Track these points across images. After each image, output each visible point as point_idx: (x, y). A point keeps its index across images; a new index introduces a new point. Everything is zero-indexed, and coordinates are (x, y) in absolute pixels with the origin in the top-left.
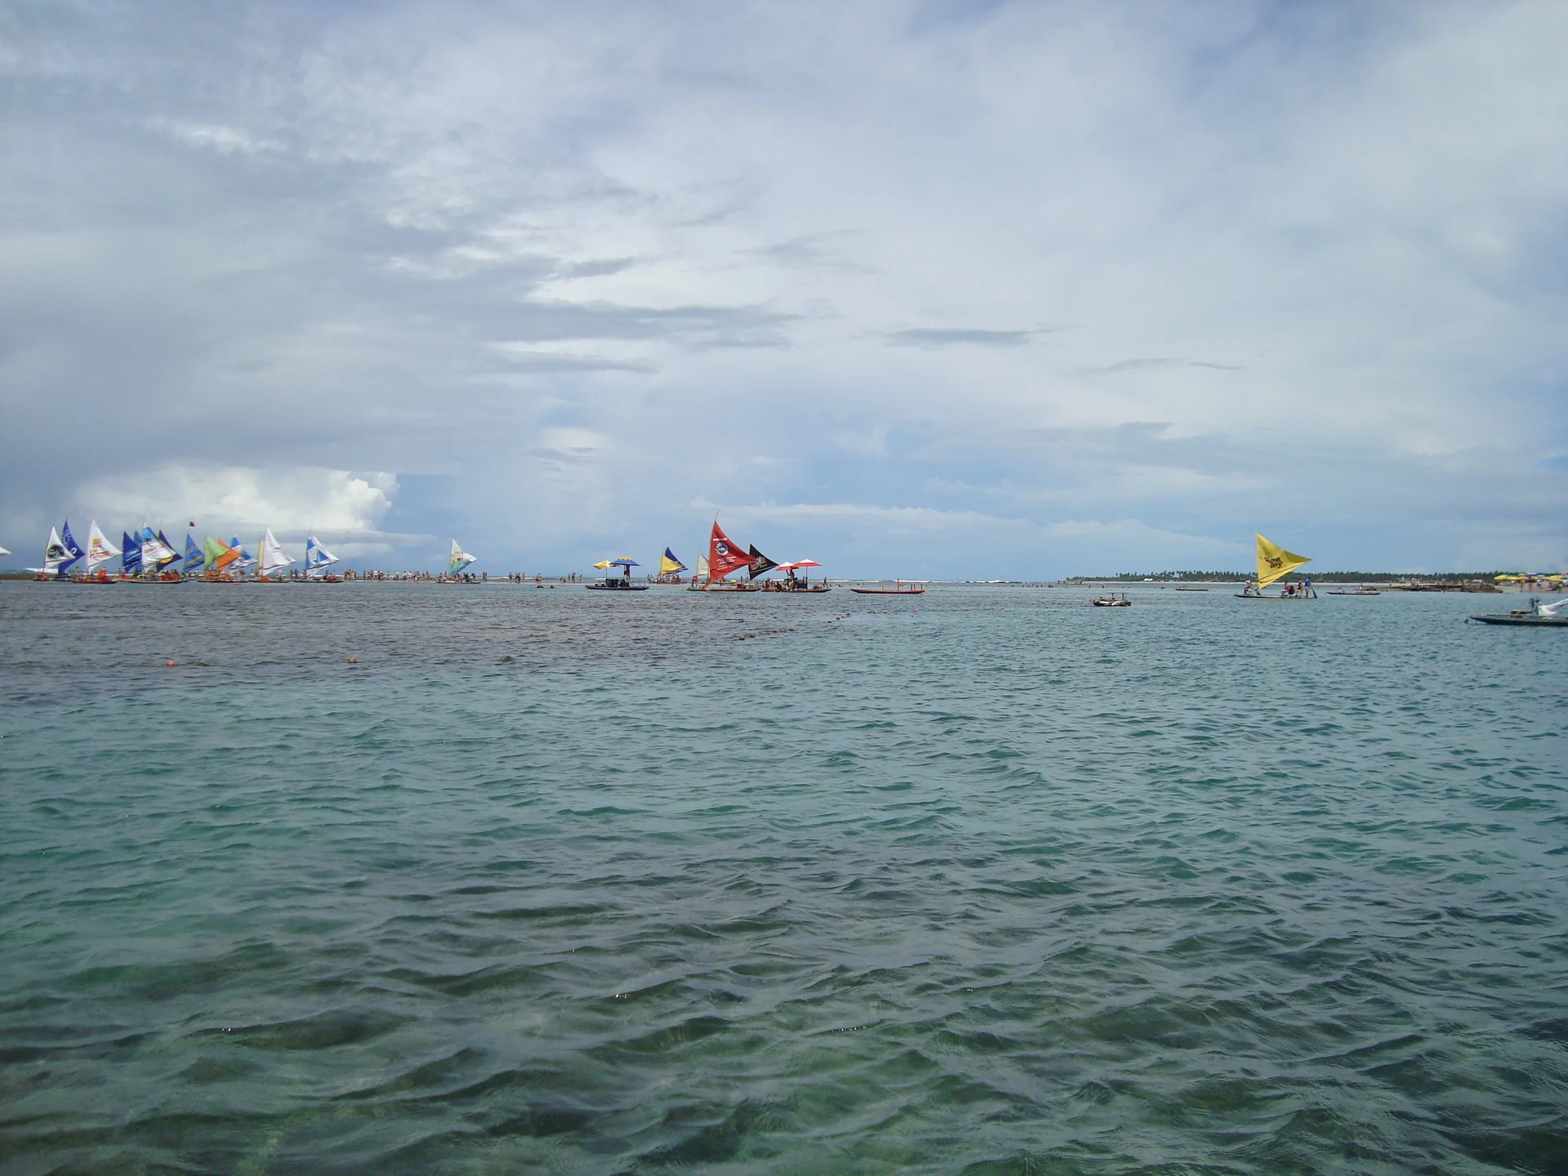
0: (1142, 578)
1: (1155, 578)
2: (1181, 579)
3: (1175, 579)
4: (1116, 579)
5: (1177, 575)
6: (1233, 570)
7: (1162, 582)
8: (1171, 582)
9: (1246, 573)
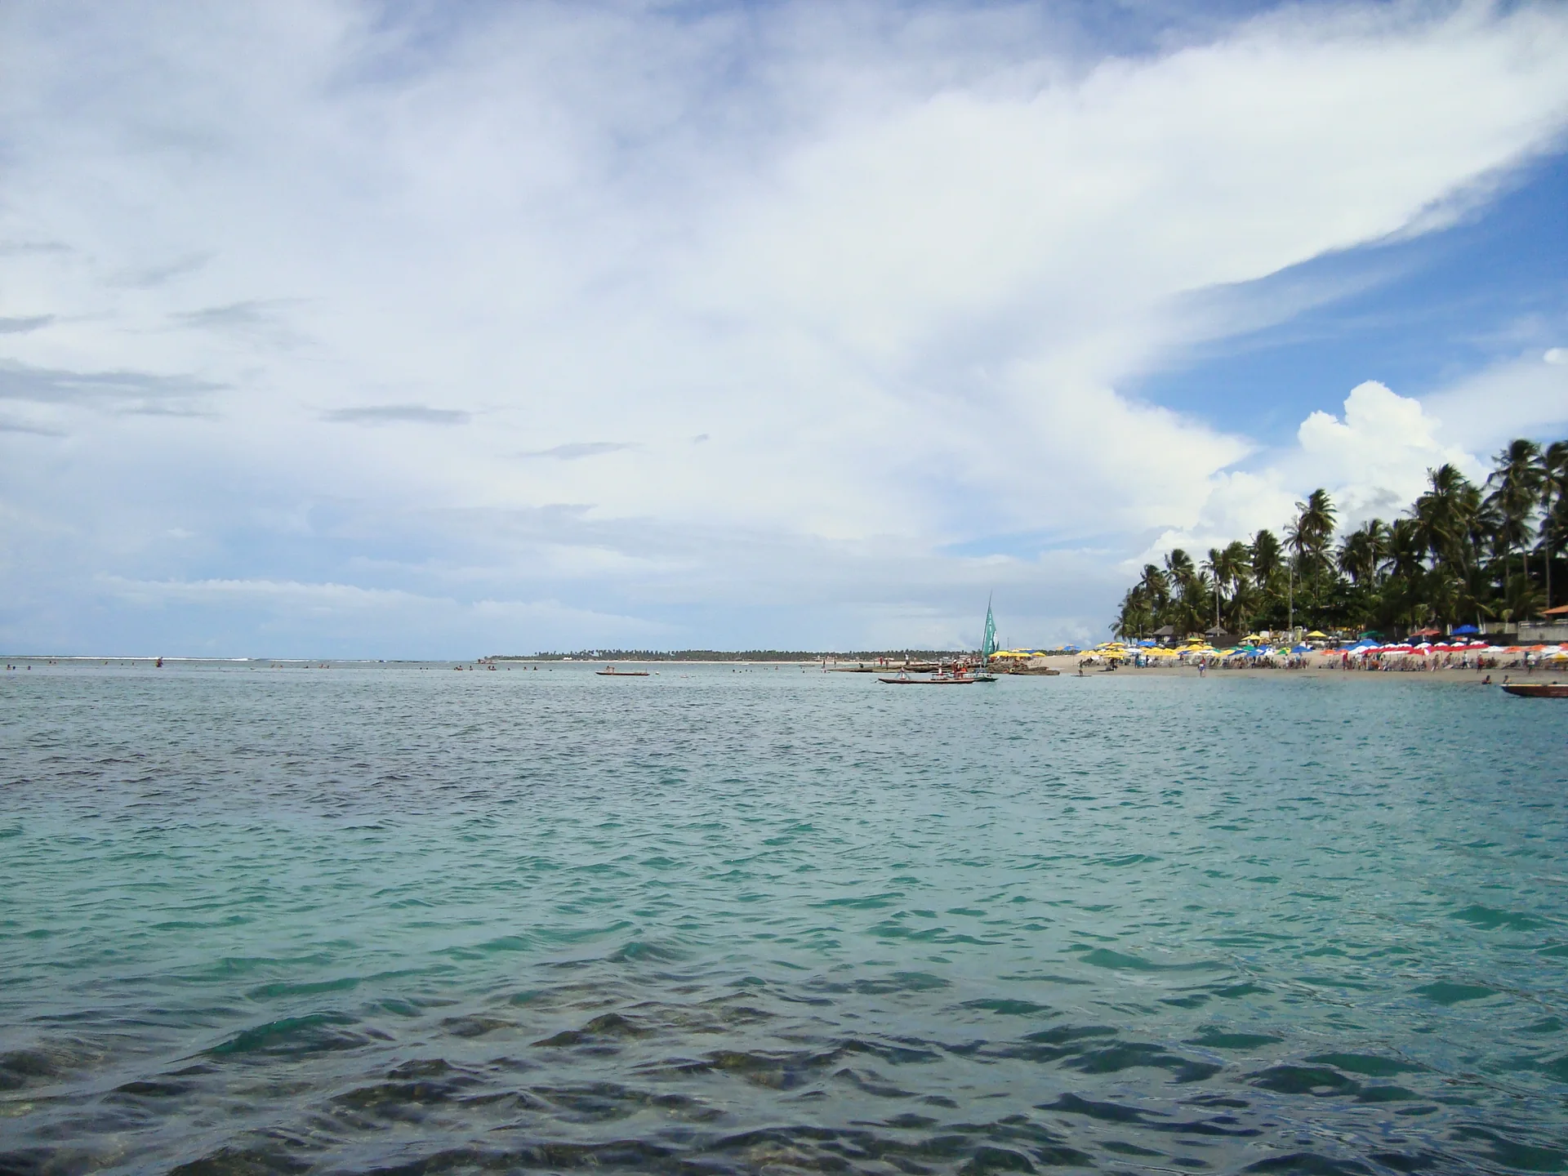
0: (560, 657)
1: (575, 657)
2: (600, 658)
3: (595, 658)
4: (535, 658)
5: (596, 654)
6: (652, 649)
7: (582, 661)
8: (591, 661)
9: (665, 652)
